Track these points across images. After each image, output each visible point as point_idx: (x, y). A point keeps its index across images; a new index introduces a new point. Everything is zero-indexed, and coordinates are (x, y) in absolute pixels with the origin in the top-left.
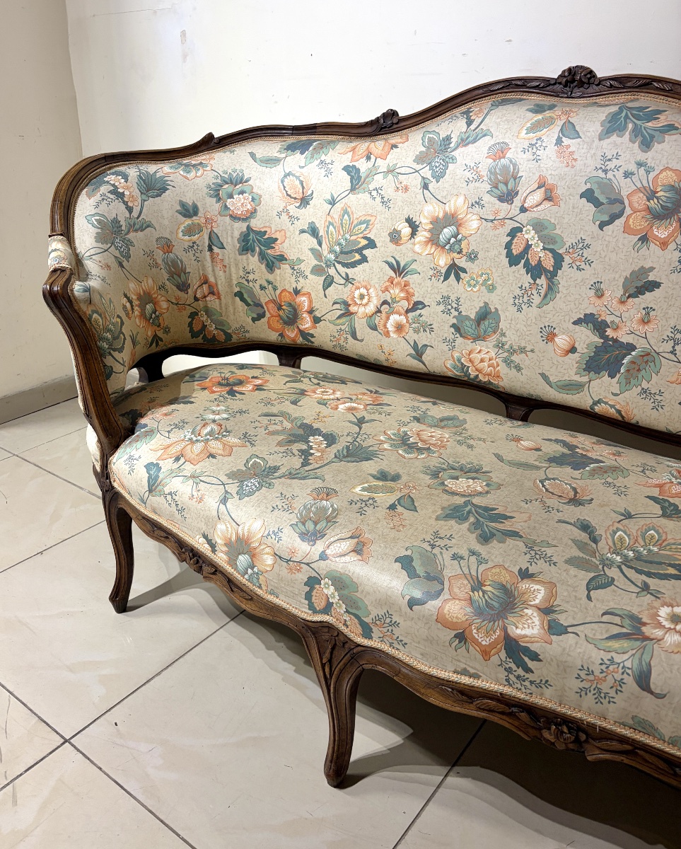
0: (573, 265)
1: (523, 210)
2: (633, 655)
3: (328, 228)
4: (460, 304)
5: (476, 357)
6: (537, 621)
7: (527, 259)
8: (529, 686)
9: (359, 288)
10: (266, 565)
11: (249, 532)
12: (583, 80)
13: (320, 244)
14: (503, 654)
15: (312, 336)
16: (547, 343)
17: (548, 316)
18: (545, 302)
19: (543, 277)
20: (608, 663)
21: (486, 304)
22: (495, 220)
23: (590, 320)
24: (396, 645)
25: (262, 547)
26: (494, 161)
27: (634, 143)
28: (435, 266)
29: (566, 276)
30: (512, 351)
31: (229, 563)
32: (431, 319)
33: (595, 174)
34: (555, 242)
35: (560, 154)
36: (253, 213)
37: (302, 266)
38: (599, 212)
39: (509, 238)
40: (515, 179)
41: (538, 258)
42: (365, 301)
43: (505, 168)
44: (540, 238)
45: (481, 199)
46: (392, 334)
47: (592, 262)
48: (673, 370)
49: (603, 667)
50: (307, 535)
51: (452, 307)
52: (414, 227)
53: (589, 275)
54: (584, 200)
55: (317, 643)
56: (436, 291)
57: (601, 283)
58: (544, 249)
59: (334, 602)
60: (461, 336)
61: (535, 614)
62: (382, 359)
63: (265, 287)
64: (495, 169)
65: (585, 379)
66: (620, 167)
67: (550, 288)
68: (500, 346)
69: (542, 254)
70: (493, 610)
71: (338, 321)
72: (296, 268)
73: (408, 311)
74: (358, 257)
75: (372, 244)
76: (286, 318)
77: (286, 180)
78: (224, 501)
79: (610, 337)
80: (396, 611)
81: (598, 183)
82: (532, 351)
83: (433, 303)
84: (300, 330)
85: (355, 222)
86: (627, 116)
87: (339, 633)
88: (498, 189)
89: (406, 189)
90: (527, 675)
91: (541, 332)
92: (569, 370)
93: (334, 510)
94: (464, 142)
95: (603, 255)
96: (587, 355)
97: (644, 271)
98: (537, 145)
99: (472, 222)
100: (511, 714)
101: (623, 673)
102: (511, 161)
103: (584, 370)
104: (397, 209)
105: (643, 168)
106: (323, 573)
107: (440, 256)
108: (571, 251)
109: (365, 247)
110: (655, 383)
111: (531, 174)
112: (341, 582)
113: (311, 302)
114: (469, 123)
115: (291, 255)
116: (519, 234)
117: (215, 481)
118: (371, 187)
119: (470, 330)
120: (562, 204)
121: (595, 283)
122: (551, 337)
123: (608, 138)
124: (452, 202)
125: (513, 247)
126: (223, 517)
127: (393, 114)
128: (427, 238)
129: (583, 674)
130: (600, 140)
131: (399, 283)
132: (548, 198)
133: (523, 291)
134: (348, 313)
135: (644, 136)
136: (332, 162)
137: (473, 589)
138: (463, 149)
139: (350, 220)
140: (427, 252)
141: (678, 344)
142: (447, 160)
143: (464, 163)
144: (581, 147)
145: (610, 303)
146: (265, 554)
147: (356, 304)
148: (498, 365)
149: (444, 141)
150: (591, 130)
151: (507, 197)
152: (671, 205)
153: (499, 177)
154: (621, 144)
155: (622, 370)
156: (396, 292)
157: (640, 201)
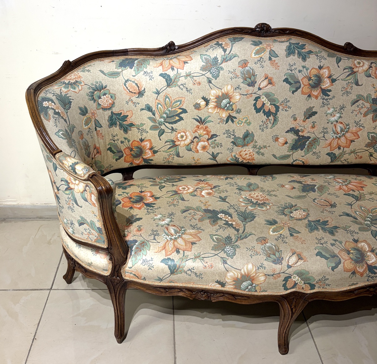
0: (283, 109)
1: (260, 89)
3: (158, 106)
4: (235, 132)
5: (243, 153)
6: (372, 256)
7: (264, 109)
9: (180, 133)
10: (261, 281)
11: (248, 271)
12: (268, 30)
13: (154, 115)
15: (152, 160)
16: (275, 142)
17: (275, 131)
18: (273, 126)
19: (271, 116)
21: (247, 131)
22: (247, 94)
23: (292, 130)
24: (326, 287)
26: (243, 68)
27: (300, 58)
28: (221, 118)
30: (260, 148)
31: (235, 288)
32: (221, 141)
33: (288, 72)
34: (275, 101)
35: (272, 64)
36: (113, 104)
37: (144, 127)
38: (291, 87)
39: (255, 102)
40: (254, 76)
41: (269, 109)
42: (184, 138)
43: (248, 71)
44: (268, 100)
45: (239, 86)
46: (200, 151)
47: (291, 107)
48: (324, 143)
50: (275, 261)
51: (231, 134)
52: (207, 102)
53: (290, 112)
54: (285, 83)
55: (288, 302)
56: (223, 128)
57: (295, 115)
58: (271, 104)
60: (236, 146)
61: (371, 254)
62: (193, 163)
63: (123, 142)
64: (244, 72)
65: (291, 153)
66: (296, 68)
67: (275, 120)
68: (255, 147)
69: (270, 107)
70: (360, 258)
71: (169, 150)
72: (140, 128)
73: (208, 140)
74: (177, 118)
75: (185, 111)
76: (135, 154)
77: (127, 84)
78: (225, 262)
79: (301, 135)
80: (327, 274)
81: (289, 75)
82: (269, 146)
83: (221, 134)
84: (143, 159)
85: (173, 102)
86: (294, 48)
88: (247, 81)
89: (199, 84)
91: (273, 138)
92: (285, 151)
94: (225, 60)
95: (295, 104)
96: (292, 144)
97: (311, 108)
98: (261, 61)
99: (237, 96)
102: (250, 68)
103: (291, 150)
104: (196, 93)
105: (305, 68)
107: (222, 113)
108: (282, 104)
109: (181, 113)
110: (317, 149)
111: (261, 74)
112: (300, 274)
113: (151, 143)
114: (225, 51)
115: (137, 122)
116: (259, 99)
118: (179, 83)
119: (240, 143)
120: (276, 85)
121: (293, 115)
122: (277, 139)
123: (290, 57)
124: (225, 88)
125: (257, 105)
126: (229, 270)
128: (215, 105)
130: (287, 57)
131: (202, 128)
132: (270, 83)
133: (263, 123)
134: (174, 146)
135: (302, 56)
136: (152, 72)
137: (349, 254)
138: (226, 63)
139: (170, 101)
140: (215, 112)
141: (325, 133)
142: (219, 69)
143: (228, 70)
144: (280, 61)
145: (300, 122)
146: (260, 277)
147: (179, 140)
148: (253, 155)
149: (214, 59)
150: (282, 53)
151: (252, 84)
152: (317, 82)
153: (246, 76)
154: (295, 59)
155: (306, 147)
156: (201, 132)
157: (306, 81)
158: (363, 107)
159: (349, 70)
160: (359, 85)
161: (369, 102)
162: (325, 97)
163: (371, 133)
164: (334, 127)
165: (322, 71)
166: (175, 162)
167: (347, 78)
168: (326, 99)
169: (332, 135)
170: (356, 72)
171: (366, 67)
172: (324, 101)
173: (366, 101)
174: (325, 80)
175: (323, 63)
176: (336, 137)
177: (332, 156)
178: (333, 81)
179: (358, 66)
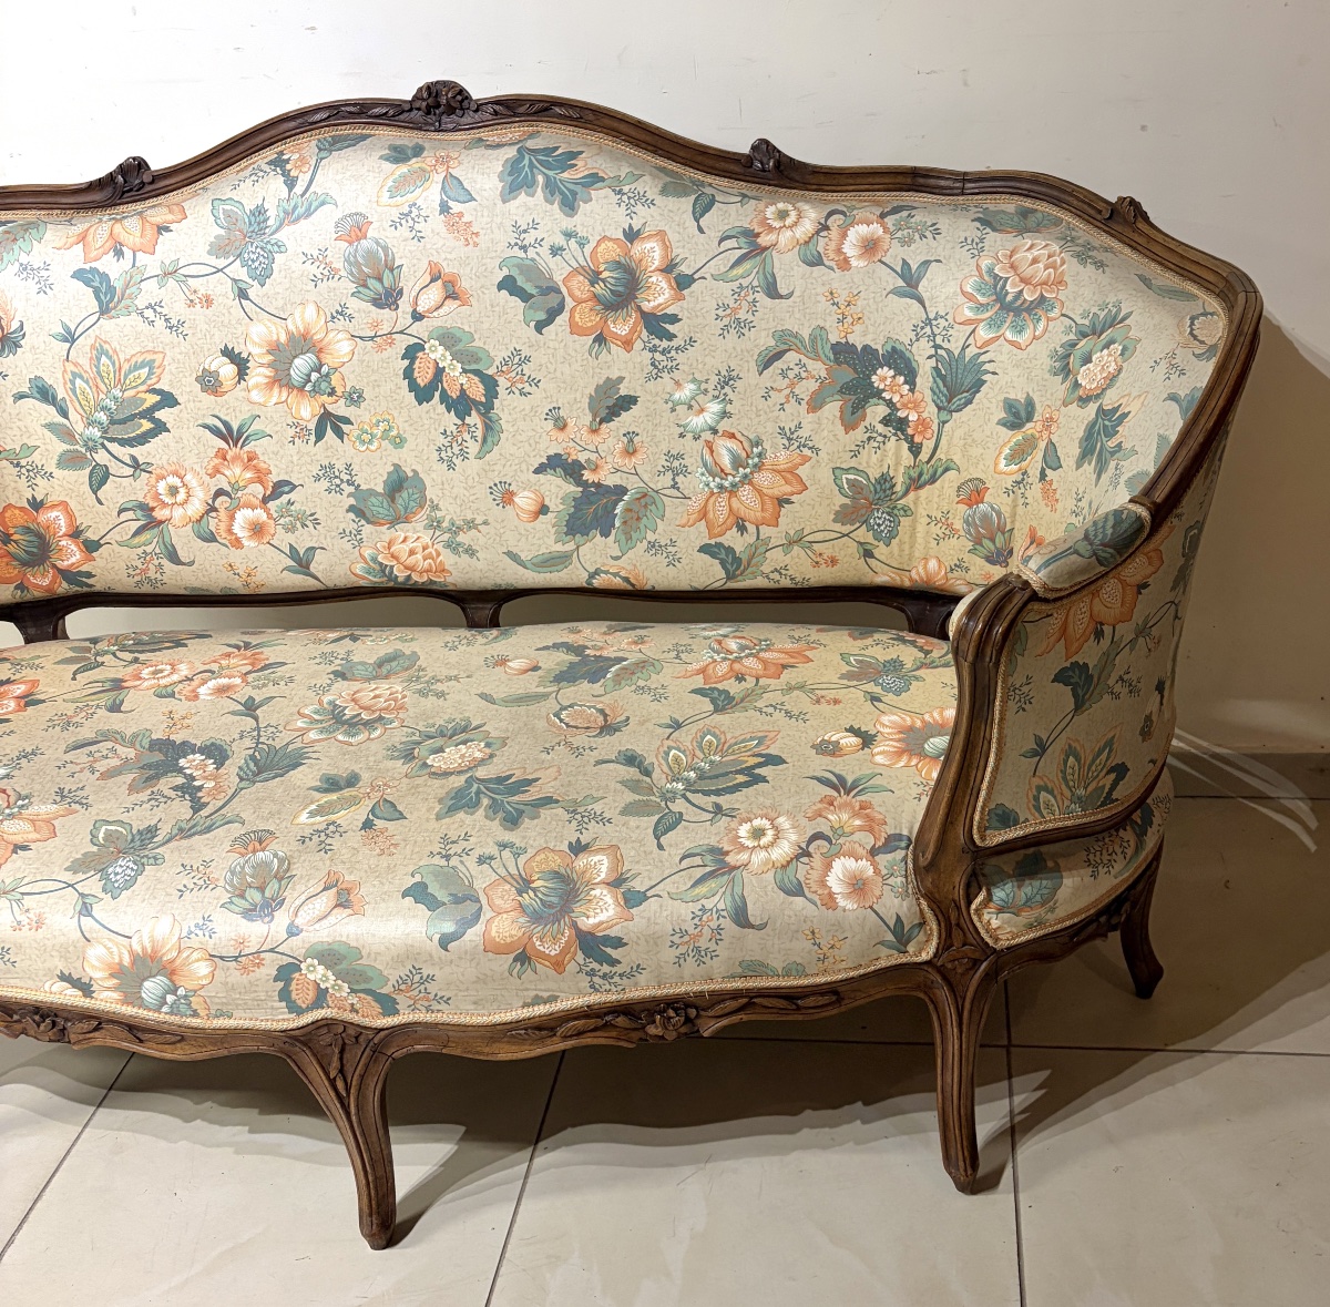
0: (513, 388)
1: (417, 316)
2: (724, 893)
3: (73, 383)
5: (401, 549)
6: (609, 899)
7: (444, 391)
8: (619, 981)
9: (163, 478)
10: (200, 978)
11: (153, 941)
12: (453, 104)
13: (65, 414)
14: (580, 957)
15: (89, 575)
16: (504, 507)
17: (495, 467)
18: (486, 448)
19: (473, 412)
20: (700, 913)
23: (554, 463)
24: (435, 1006)
25: (185, 955)
26: (351, 243)
27: (552, 204)
28: (295, 421)
29: (505, 405)
30: (455, 530)
31: (126, 1002)
32: (310, 504)
33: (510, 253)
34: (478, 360)
35: (451, 226)
37: (36, 457)
38: (530, 308)
39: (406, 362)
40: (392, 270)
41: (459, 386)
42: (181, 496)
43: (370, 255)
44: (454, 356)
45: (344, 306)
46: (245, 542)
47: (539, 381)
48: (680, 509)
49: (696, 921)
50: (255, 910)
51: (342, 480)
52: (240, 363)
53: (540, 399)
54: (504, 292)
55: (315, 1055)
56: (308, 460)
57: (559, 408)
58: (465, 371)
59: (329, 986)
60: (369, 522)
61: (605, 892)
62: (237, 586)
64: (355, 257)
65: (571, 546)
66: (541, 240)
67: (488, 428)
68: (434, 525)
69: (463, 380)
70: (553, 908)
71: (136, 540)
72: (23, 462)
73: (265, 500)
75: (168, 400)
76: (23, 555)
78: (86, 910)
79: (590, 481)
80: (426, 961)
81: (519, 266)
82: (485, 523)
83: (307, 480)
84: (60, 571)
85: (126, 367)
86: (531, 166)
87: (346, 1024)
88: (369, 288)
89: (208, 301)
90: (614, 970)
91: (491, 493)
92: (546, 539)
93: (281, 861)
94: (290, 217)
95: (551, 369)
96: (565, 513)
97: (611, 384)
98: (413, 215)
99: (340, 344)
100: (606, 1026)
101: (718, 918)
102: (378, 243)
103: (566, 534)
104: (200, 336)
105: (573, 240)
106: (300, 953)
107: (298, 403)
108: (504, 368)
109: (157, 407)
110: (662, 532)
111: (415, 261)
112: (330, 956)
113: (70, 516)
114: (291, 183)
115: (8, 443)
116: (420, 354)
117: (51, 886)
118: (141, 303)
119: (381, 510)
120: (473, 301)
121: (550, 410)
122: (507, 498)
123: (515, 198)
124: (297, 316)
125: (416, 374)
126: (94, 935)
127: (139, 165)
128: (268, 377)
129: (676, 939)
130: (504, 202)
131: (236, 458)
132: (452, 294)
133: (449, 439)
134: (152, 523)
135: (562, 193)
136: (47, 267)
137: (520, 893)
138: (292, 228)
139: (114, 364)
140: (274, 400)
141: (678, 475)
142: (269, 247)
143: (300, 250)
144: (479, 214)
145: (579, 435)
146: (193, 962)
147: (164, 505)
148: (438, 555)
149: (254, 215)
150: (487, 187)
151: (387, 299)
152: (623, 291)
153: (366, 270)
154: (534, 206)
155: (617, 524)
156: (236, 472)
157: (580, 286)
158: (804, 375)
159: (742, 240)
160: (781, 297)
161: (823, 356)
162: (657, 341)
163: (847, 471)
164: (706, 452)
165: (638, 249)
166: (173, 582)
167: (735, 272)
168: (664, 349)
169: (704, 478)
170: (766, 249)
171: (807, 227)
172: (658, 356)
173: (812, 355)
174: (654, 279)
175: (643, 216)
176: (721, 487)
177: (723, 556)
178: (683, 283)
179: (777, 224)
